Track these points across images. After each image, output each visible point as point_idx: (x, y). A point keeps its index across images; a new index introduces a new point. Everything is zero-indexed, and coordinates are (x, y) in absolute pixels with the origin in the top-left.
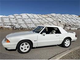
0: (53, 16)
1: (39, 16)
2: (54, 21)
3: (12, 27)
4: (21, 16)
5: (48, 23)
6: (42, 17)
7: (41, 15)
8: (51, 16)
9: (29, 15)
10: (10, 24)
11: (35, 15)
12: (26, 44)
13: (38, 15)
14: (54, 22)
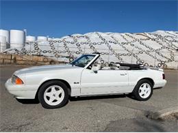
0: (160, 37)
1: (126, 37)
2: (164, 47)
3: (71, 60)
4: (87, 37)
5: (147, 53)
6: (132, 40)
7: (130, 34)
8: (155, 37)
9: (104, 35)
10: (66, 54)
11: (117, 36)
12: (57, 89)
13: (123, 34)
14: (163, 50)
